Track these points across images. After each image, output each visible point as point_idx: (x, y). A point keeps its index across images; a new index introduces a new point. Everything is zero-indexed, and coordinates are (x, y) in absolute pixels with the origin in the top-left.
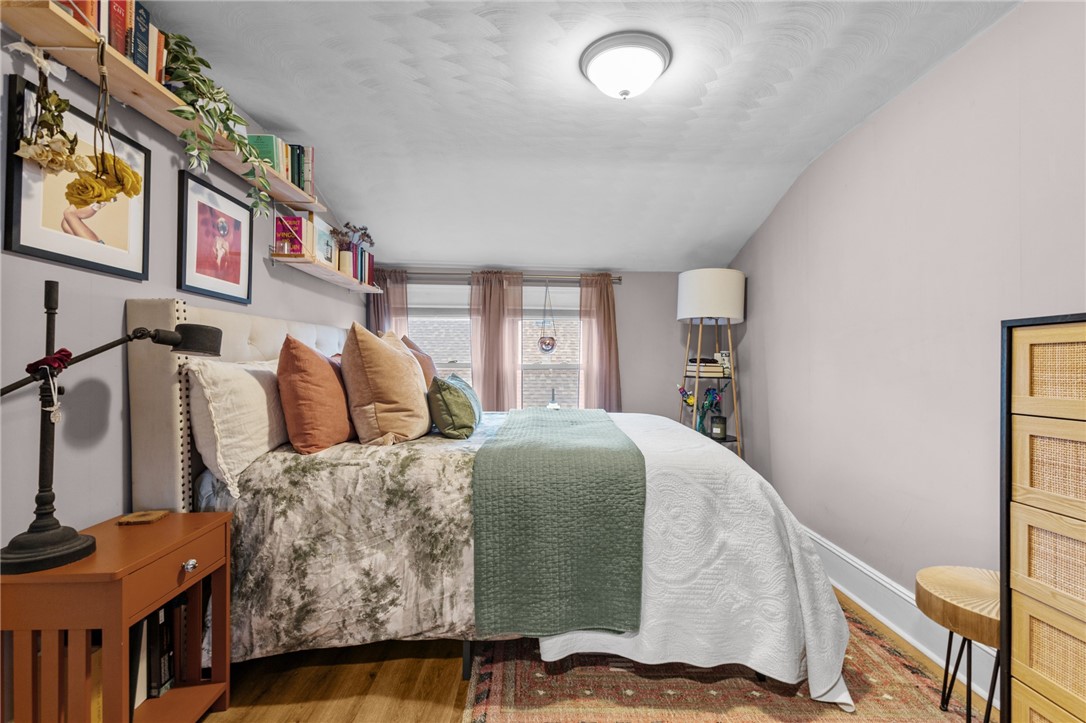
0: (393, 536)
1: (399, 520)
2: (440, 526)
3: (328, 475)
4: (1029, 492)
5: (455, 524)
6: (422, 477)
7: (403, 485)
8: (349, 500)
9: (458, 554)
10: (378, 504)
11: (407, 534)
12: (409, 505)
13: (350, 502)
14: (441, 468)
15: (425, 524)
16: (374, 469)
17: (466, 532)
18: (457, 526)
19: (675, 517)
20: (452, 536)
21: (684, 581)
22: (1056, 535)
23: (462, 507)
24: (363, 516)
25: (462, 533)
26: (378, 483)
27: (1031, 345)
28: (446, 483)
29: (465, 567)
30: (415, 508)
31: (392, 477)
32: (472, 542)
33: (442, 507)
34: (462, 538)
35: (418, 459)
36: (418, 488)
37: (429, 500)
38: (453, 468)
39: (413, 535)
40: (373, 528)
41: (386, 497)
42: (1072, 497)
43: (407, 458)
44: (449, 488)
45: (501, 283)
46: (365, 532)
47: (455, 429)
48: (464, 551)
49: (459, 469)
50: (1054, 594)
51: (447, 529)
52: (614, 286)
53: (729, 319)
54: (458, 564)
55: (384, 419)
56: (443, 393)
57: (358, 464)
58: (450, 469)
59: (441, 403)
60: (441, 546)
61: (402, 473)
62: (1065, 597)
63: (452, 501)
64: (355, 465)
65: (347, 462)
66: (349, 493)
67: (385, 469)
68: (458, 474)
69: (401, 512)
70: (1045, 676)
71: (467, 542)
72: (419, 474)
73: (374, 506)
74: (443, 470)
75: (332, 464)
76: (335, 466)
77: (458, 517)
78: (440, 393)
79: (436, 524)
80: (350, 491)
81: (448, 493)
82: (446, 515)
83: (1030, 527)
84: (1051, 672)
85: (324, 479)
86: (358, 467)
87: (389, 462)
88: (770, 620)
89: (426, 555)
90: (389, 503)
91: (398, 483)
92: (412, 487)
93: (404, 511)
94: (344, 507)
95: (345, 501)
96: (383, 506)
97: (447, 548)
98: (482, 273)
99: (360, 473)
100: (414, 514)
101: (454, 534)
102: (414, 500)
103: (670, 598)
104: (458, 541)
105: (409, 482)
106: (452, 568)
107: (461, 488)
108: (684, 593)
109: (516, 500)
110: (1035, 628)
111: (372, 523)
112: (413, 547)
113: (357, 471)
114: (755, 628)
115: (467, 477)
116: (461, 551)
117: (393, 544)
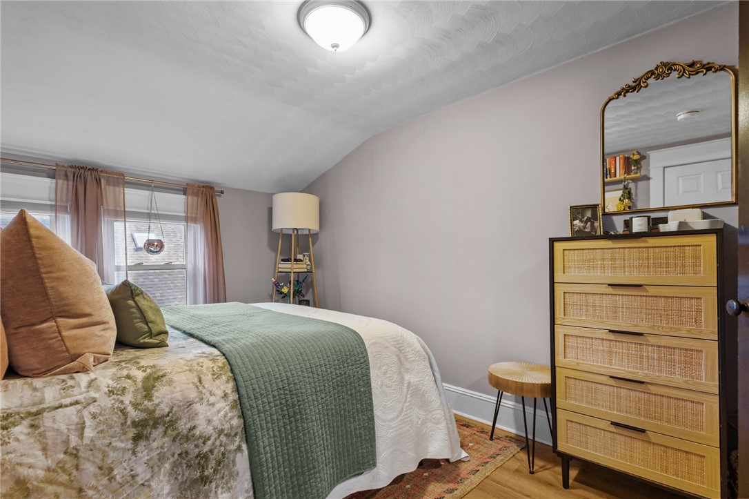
0: (148, 476)
1: (154, 454)
2: (209, 443)
3: (26, 430)
4: (564, 319)
5: (226, 435)
6: (178, 396)
7: (154, 411)
8: (74, 454)
9: (231, 465)
10: (121, 445)
11: (167, 466)
12: (165, 432)
13: (76, 456)
14: (196, 380)
15: (190, 446)
16: (107, 402)
17: (237, 439)
18: (228, 435)
19: (385, 373)
20: (222, 449)
21: (398, 417)
22: (577, 336)
23: (230, 414)
24: (100, 468)
25: (232, 442)
26: (116, 419)
27: (564, 250)
28: (208, 394)
29: (240, 475)
30: (174, 433)
31: (135, 405)
32: (244, 447)
33: (209, 421)
34: (233, 447)
35: (164, 376)
36: (175, 409)
37: (191, 419)
38: (210, 376)
39: (175, 465)
40: (118, 477)
41: (132, 433)
42: (584, 318)
43: (147, 379)
44: (212, 399)
45: (98, 181)
46: (106, 487)
47: (151, 336)
48: (237, 459)
49: (217, 377)
50: (578, 364)
51: (218, 443)
52: (217, 198)
53: (309, 230)
54: (233, 475)
55: (75, 338)
56: (137, 298)
57: (77, 403)
58: (207, 379)
59: (134, 310)
60: (213, 463)
61: (148, 396)
62: (583, 363)
63: (219, 411)
64: (71, 404)
65: (57, 404)
66: (73, 444)
67: (121, 398)
68: (217, 382)
69: (155, 444)
70: (573, 402)
71: (239, 448)
72: (172, 393)
73: (115, 449)
74: (200, 381)
75: (29, 414)
76: (38, 413)
77: (227, 426)
78: (133, 299)
79: (204, 443)
80: (74, 441)
81: (213, 405)
82: (215, 429)
83: (565, 335)
84: (575, 399)
85: (22, 437)
86: (78, 407)
87: (124, 388)
88: (437, 423)
89: (195, 482)
90: (137, 439)
91: (146, 410)
92: (167, 410)
93: (159, 440)
94: (68, 466)
95: (67, 458)
96: (129, 445)
97: (219, 463)
98: (71, 167)
99: (85, 413)
100: (174, 440)
101: (224, 446)
102: (172, 424)
103: (393, 432)
104: (230, 452)
105: (162, 406)
106: (227, 482)
107: (225, 396)
108: (399, 425)
109: (282, 392)
110: (567, 382)
111: (115, 472)
112: (176, 478)
113: (79, 411)
114: (430, 431)
115: (227, 382)
116: (234, 461)
117: (149, 486)
